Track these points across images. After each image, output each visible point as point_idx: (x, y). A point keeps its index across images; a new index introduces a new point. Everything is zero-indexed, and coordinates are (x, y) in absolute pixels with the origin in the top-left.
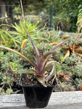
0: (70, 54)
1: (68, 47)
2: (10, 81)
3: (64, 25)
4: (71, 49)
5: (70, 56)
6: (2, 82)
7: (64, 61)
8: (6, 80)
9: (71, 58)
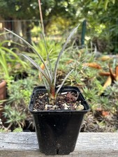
0: (113, 82)
1: (109, 73)
2: (20, 119)
3: (102, 44)
4: (114, 75)
5: (112, 85)
6: (9, 119)
7: (102, 92)
8: (15, 117)
9: (113, 88)
